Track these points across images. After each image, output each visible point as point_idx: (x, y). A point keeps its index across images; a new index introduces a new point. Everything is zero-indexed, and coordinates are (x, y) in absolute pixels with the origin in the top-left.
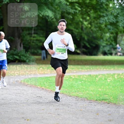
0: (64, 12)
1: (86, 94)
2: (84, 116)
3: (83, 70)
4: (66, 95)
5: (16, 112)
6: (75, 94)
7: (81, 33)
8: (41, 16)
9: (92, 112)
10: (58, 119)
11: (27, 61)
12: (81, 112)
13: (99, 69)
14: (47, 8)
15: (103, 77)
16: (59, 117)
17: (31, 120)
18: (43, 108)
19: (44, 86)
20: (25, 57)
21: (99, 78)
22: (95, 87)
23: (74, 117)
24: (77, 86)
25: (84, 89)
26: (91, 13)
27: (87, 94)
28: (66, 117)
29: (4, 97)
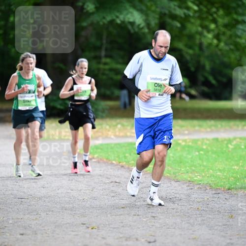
0: (165, 14)
1: (208, 177)
2: (204, 220)
3: (202, 129)
4: (169, 179)
5: (70, 212)
6: (185, 176)
7: (199, 56)
8: (118, 21)
9: (220, 212)
10: (153, 225)
12: (199, 213)
13: (235, 127)
14: (130, 6)
15: (243, 144)
16: (154, 222)
17: (99, 229)
18: (124, 204)
19: (125, 161)
21: (234, 145)
22: (227, 163)
23: (184, 222)
24: (190, 162)
25: (204, 166)
26: (218, 16)
27: (211, 177)
28: (168, 222)
29: (46, 183)
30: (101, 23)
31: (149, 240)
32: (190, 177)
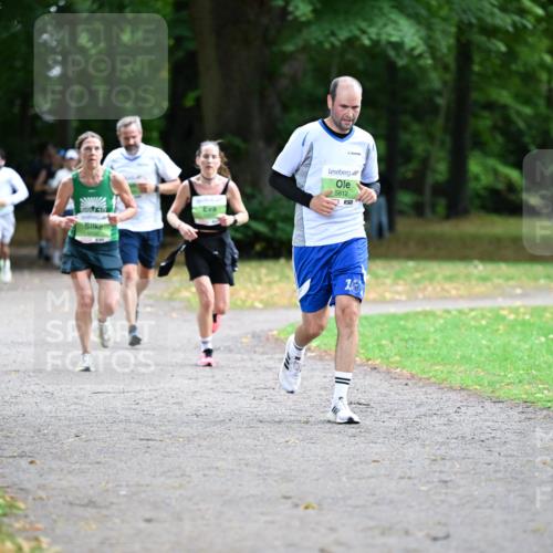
0: (470, 25)
4: (480, 398)
5: (256, 470)
6: (518, 392)
7: (547, 119)
8: (367, 42)
10: (443, 501)
14: (393, 7)
16: (446, 494)
17: (320, 509)
18: (376, 454)
19: (381, 357)
23: (512, 496)
24: (526, 358)
28: (476, 493)
29: (203, 405)
30: (327, 46)
31: (434, 533)
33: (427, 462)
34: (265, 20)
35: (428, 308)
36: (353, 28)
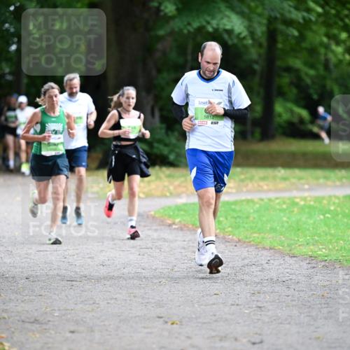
0: (276, 18)
1: (337, 250)
3: (329, 183)
4: (282, 254)
5: (140, 300)
6: (304, 250)
7: (324, 78)
8: (210, 29)
10: (259, 320)
11: (172, 157)
12: (324, 302)
14: (227, 7)
16: (261, 315)
17: (182, 325)
18: (217, 289)
20: (166, 145)
23: (303, 315)
24: (311, 229)
25: (331, 235)
27: (341, 250)
28: (280, 314)
29: (107, 259)
30: (185, 31)
31: (253, 340)
32: (312, 251)
33: (249, 295)
34: (146, 15)
35: (249, 197)
36: (202, 20)
